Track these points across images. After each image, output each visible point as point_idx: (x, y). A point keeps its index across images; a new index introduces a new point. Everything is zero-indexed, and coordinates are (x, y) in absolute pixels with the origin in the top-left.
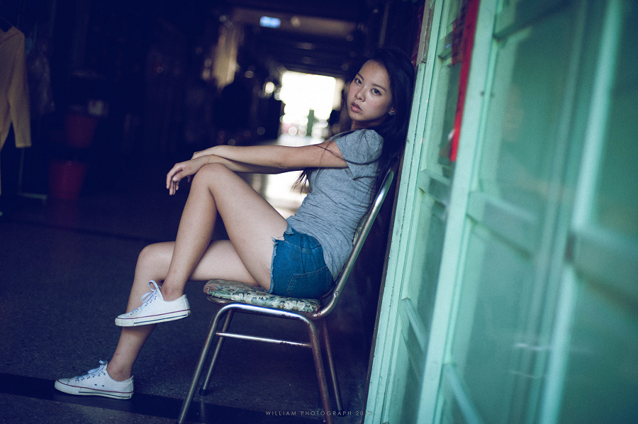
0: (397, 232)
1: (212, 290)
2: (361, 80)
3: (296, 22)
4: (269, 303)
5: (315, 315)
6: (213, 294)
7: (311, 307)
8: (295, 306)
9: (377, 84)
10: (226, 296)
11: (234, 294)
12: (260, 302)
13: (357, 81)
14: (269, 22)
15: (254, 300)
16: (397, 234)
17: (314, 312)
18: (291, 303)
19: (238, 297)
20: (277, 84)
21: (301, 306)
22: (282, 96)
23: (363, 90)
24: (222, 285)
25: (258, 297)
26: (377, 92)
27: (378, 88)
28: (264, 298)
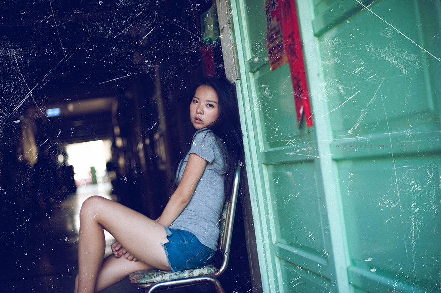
0: (254, 199)
1: (138, 279)
2: (197, 100)
3: (71, 107)
4: (182, 276)
5: (217, 274)
6: (141, 282)
7: (212, 270)
8: (200, 272)
9: (210, 100)
10: (150, 280)
11: (155, 277)
12: (176, 277)
13: (195, 102)
14: (53, 112)
15: (171, 277)
16: (254, 201)
17: (215, 272)
18: (197, 271)
19: (159, 279)
20: (65, 155)
21: (205, 271)
22: (70, 162)
23: (201, 106)
24: (143, 274)
25: (173, 274)
26: (211, 106)
27: (211, 103)
28: (178, 274)
